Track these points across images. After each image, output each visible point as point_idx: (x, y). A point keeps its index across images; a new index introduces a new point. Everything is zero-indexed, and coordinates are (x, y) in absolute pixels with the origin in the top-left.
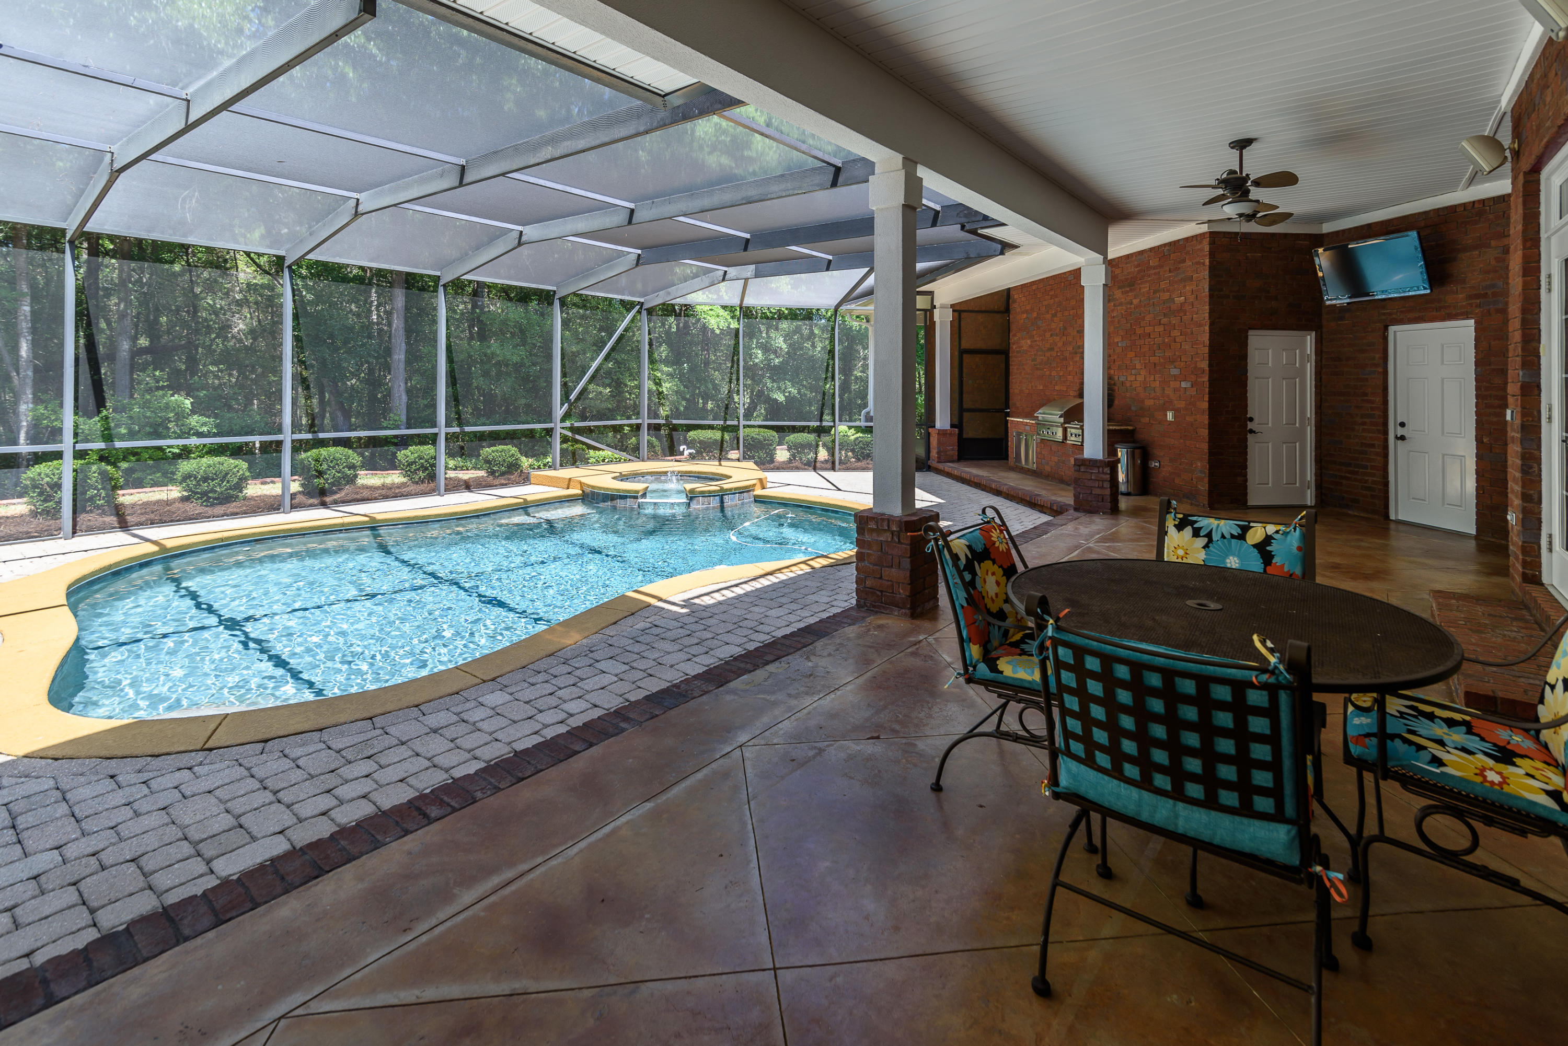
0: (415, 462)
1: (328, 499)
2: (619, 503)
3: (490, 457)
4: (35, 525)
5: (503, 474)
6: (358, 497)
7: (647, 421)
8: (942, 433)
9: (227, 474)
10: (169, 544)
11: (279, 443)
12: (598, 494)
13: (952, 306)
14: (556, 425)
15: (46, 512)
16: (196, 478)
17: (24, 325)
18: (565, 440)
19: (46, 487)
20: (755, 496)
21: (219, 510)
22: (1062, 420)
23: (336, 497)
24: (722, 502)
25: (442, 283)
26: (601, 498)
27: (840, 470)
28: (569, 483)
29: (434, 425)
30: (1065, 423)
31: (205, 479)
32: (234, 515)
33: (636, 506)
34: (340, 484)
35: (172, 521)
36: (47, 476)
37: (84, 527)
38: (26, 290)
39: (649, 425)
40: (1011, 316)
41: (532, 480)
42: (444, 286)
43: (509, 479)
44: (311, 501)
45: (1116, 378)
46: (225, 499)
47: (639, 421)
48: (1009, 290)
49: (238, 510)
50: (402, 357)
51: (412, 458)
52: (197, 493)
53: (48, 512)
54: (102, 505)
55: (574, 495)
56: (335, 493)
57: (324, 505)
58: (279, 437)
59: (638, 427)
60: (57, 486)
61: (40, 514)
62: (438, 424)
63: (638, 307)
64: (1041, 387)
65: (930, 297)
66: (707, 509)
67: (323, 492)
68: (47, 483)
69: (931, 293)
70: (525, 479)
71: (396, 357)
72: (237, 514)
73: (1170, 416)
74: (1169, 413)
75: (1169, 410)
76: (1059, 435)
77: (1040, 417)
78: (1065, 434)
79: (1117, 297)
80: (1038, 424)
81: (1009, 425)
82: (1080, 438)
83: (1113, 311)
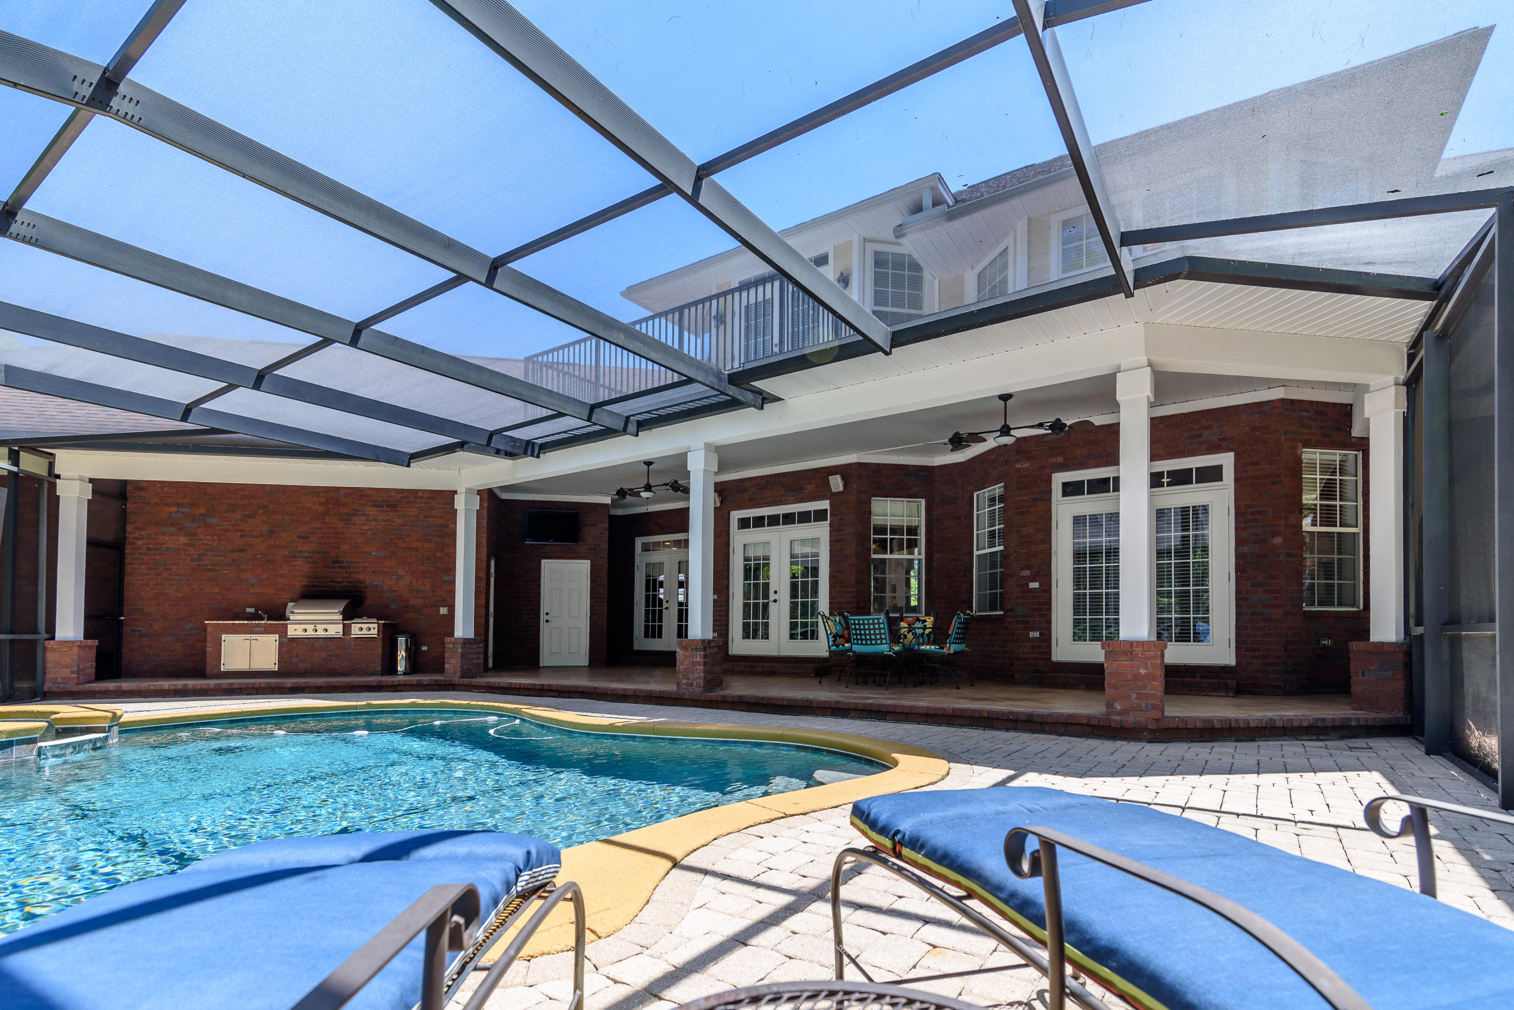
22: (341, 617)
30: (343, 620)
33: (32, 757)
40: (131, 506)
73: (443, 611)
74: (441, 609)
75: (442, 606)
76: (335, 630)
77: (292, 617)
78: (347, 629)
79: (371, 514)
80: (287, 624)
81: (209, 629)
82: (376, 632)
83: (363, 524)
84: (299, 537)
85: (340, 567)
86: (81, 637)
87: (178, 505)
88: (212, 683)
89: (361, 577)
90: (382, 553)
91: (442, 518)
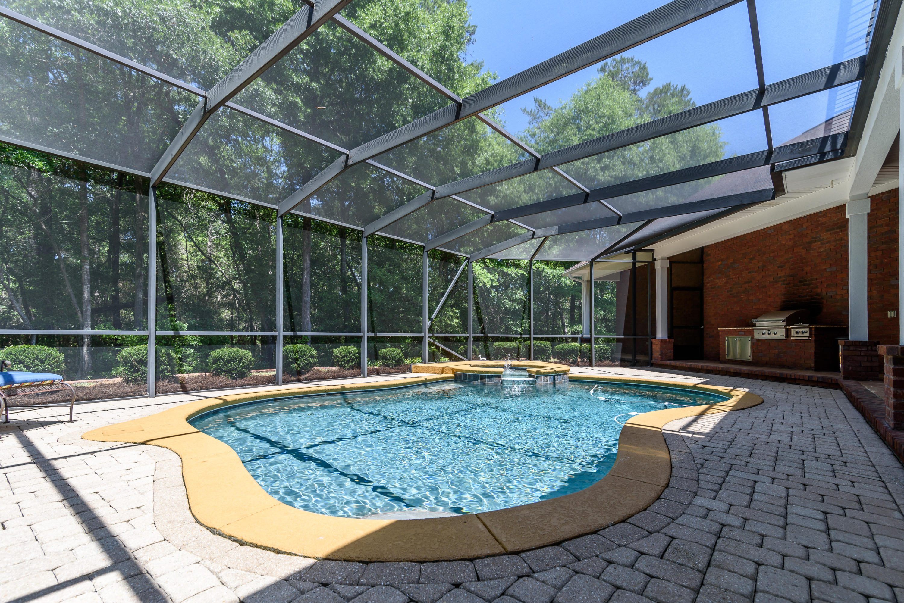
0: (346, 356)
1: (302, 377)
2: (488, 381)
3: (386, 355)
4: (129, 388)
5: (395, 366)
6: (319, 376)
7: (472, 335)
8: (663, 341)
9: (242, 358)
10: (229, 399)
11: (274, 338)
12: (470, 376)
13: (669, 258)
14: (425, 334)
15: (135, 380)
16: (223, 360)
17: (86, 277)
18: (430, 344)
19: (134, 362)
20: (570, 378)
21: (239, 382)
22: (784, 324)
23: (306, 376)
24: (554, 380)
25: (365, 235)
26: (472, 378)
27: (596, 366)
28: (443, 370)
29: (359, 330)
30: (787, 325)
31: (229, 361)
32: (248, 385)
33: (500, 383)
34: (306, 369)
35: (213, 388)
36: (135, 355)
37: (161, 390)
38: (87, 255)
39: (474, 337)
40: (705, 265)
41: (413, 369)
42: (366, 237)
43: (399, 369)
44: (293, 378)
45: (824, 294)
46: (242, 375)
47: (468, 335)
48: (702, 249)
49: (251, 382)
50: (309, 299)
51: (344, 353)
52: (225, 371)
53: (136, 380)
54: (169, 376)
55: (448, 378)
56: (305, 373)
57: (300, 381)
58: (275, 333)
59: (467, 338)
60: (143, 362)
61: (131, 381)
62: (362, 330)
63: (466, 263)
64: (738, 309)
65: (651, 253)
66: (547, 384)
67: (299, 373)
68: (135, 359)
69: (652, 251)
70: (409, 369)
71: (305, 299)
72: (250, 385)
73: (891, 314)
74: (889, 313)
75: (889, 310)
76: (781, 334)
77: (757, 324)
78: (788, 333)
79: (825, 237)
80: (753, 330)
81: (720, 333)
82: (807, 334)
83: (819, 248)
84: (778, 267)
85: (804, 285)
86: (666, 337)
87: (722, 260)
88: (720, 366)
89: (819, 290)
90: (834, 269)
91: (887, 225)
